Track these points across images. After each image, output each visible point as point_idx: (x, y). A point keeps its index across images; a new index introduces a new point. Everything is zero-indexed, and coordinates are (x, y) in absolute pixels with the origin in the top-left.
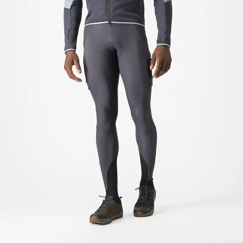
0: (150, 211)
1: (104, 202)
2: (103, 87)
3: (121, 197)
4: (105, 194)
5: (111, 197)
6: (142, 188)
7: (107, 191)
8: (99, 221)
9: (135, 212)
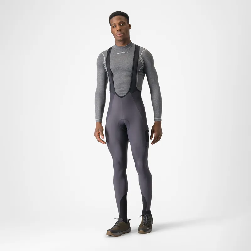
0: (149, 230)
1: (117, 222)
2: (117, 148)
3: (130, 219)
4: (118, 217)
5: (122, 219)
6: (143, 216)
7: (120, 215)
8: (112, 234)
9: (139, 230)
